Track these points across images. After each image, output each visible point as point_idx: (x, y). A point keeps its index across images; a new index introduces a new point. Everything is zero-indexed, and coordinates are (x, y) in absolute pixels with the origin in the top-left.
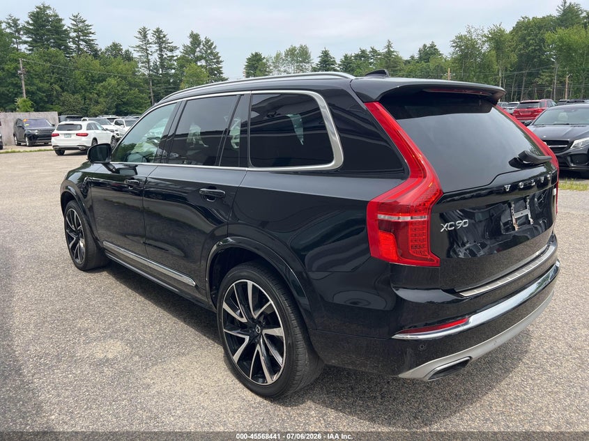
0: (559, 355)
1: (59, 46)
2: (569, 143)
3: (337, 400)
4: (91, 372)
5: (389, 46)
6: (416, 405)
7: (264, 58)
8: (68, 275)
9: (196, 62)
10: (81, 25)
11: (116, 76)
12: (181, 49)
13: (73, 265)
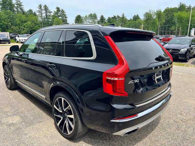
0: (170, 124)
1: (11, 10)
2: (179, 50)
3: (93, 140)
4: (6, 128)
5: (123, 15)
6: (120, 142)
7: (82, 17)
8: (4, 91)
9: (58, 17)
10: (18, 3)
11: (31, 21)
12: (53, 12)
13: (7, 88)
